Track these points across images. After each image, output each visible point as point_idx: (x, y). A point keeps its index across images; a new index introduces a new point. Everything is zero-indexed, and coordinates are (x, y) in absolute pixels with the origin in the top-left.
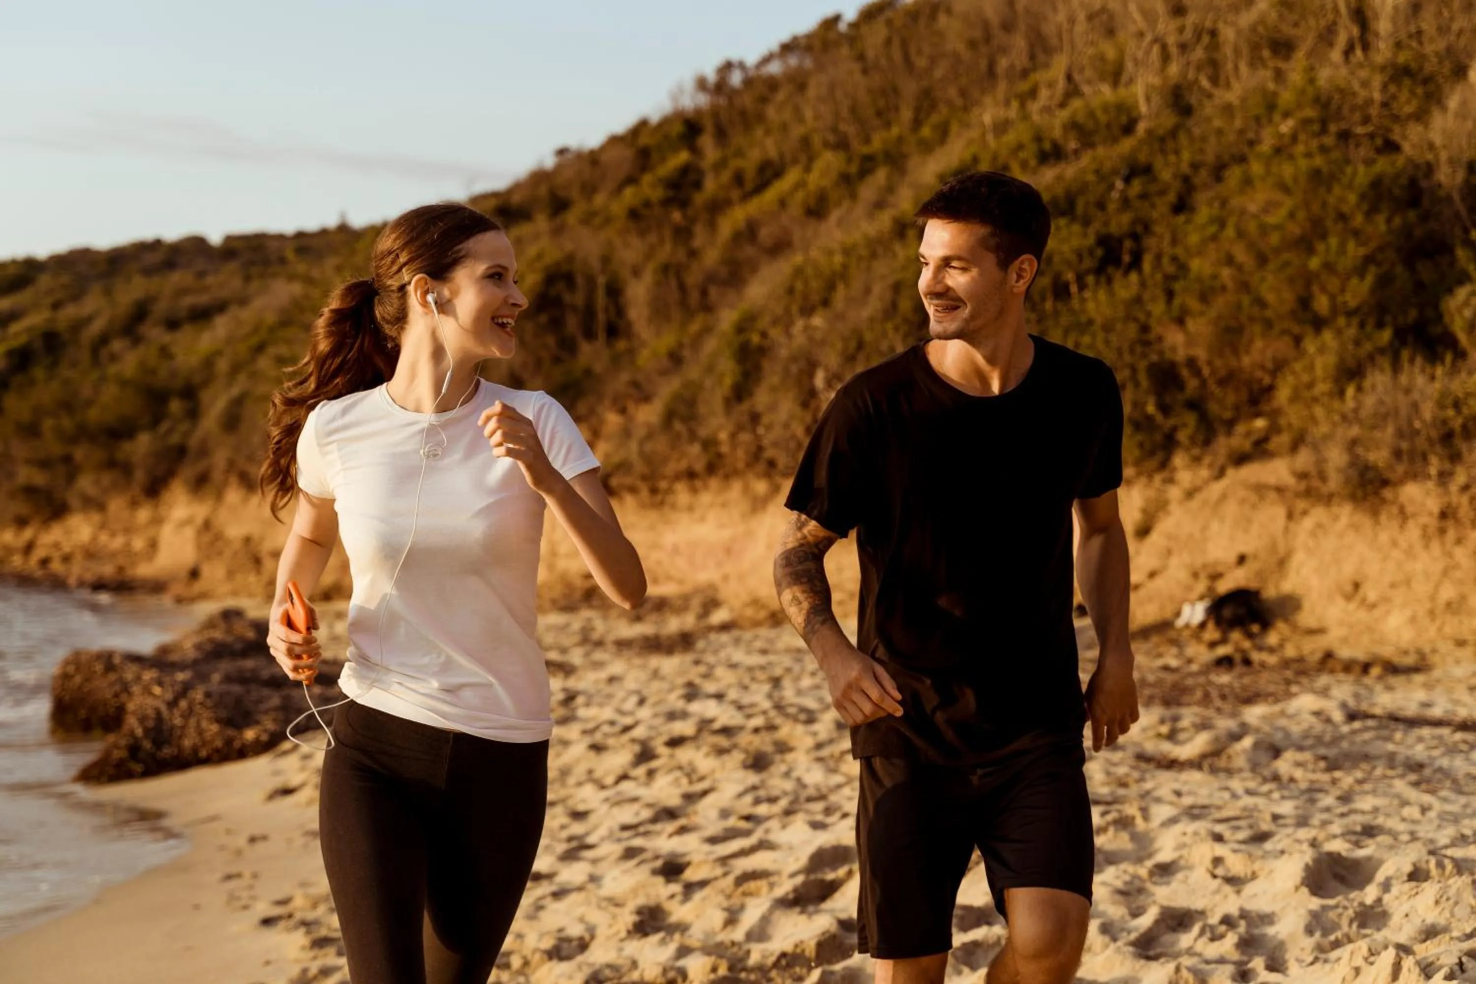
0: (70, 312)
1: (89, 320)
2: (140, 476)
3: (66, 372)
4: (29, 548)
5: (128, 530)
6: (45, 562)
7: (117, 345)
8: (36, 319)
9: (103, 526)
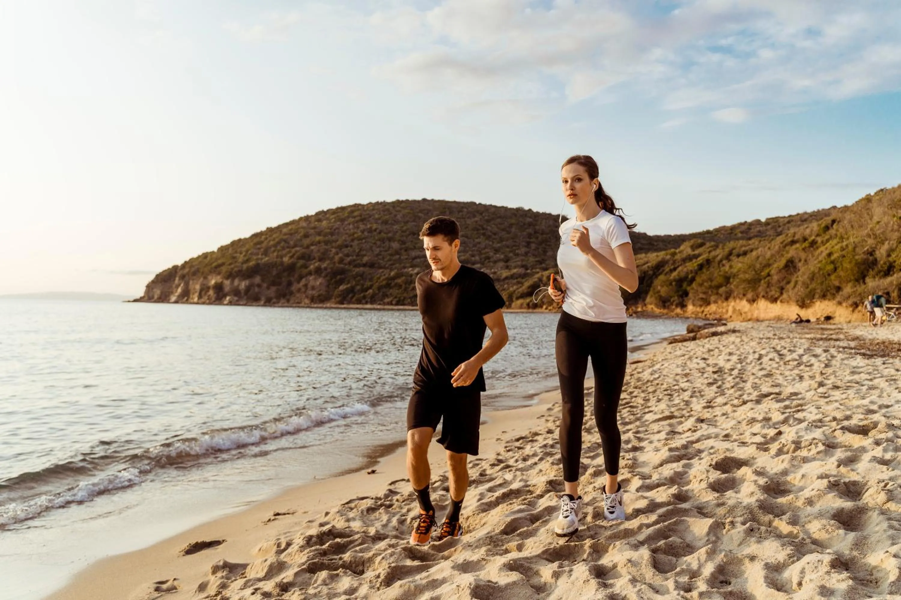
0: (713, 254)
1: (717, 256)
2: (724, 296)
3: (712, 269)
4: (703, 312)
5: (723, 308)
6: (706, 315)
7: (724, 262)
8: (705, 256)
9: (718, 307)
